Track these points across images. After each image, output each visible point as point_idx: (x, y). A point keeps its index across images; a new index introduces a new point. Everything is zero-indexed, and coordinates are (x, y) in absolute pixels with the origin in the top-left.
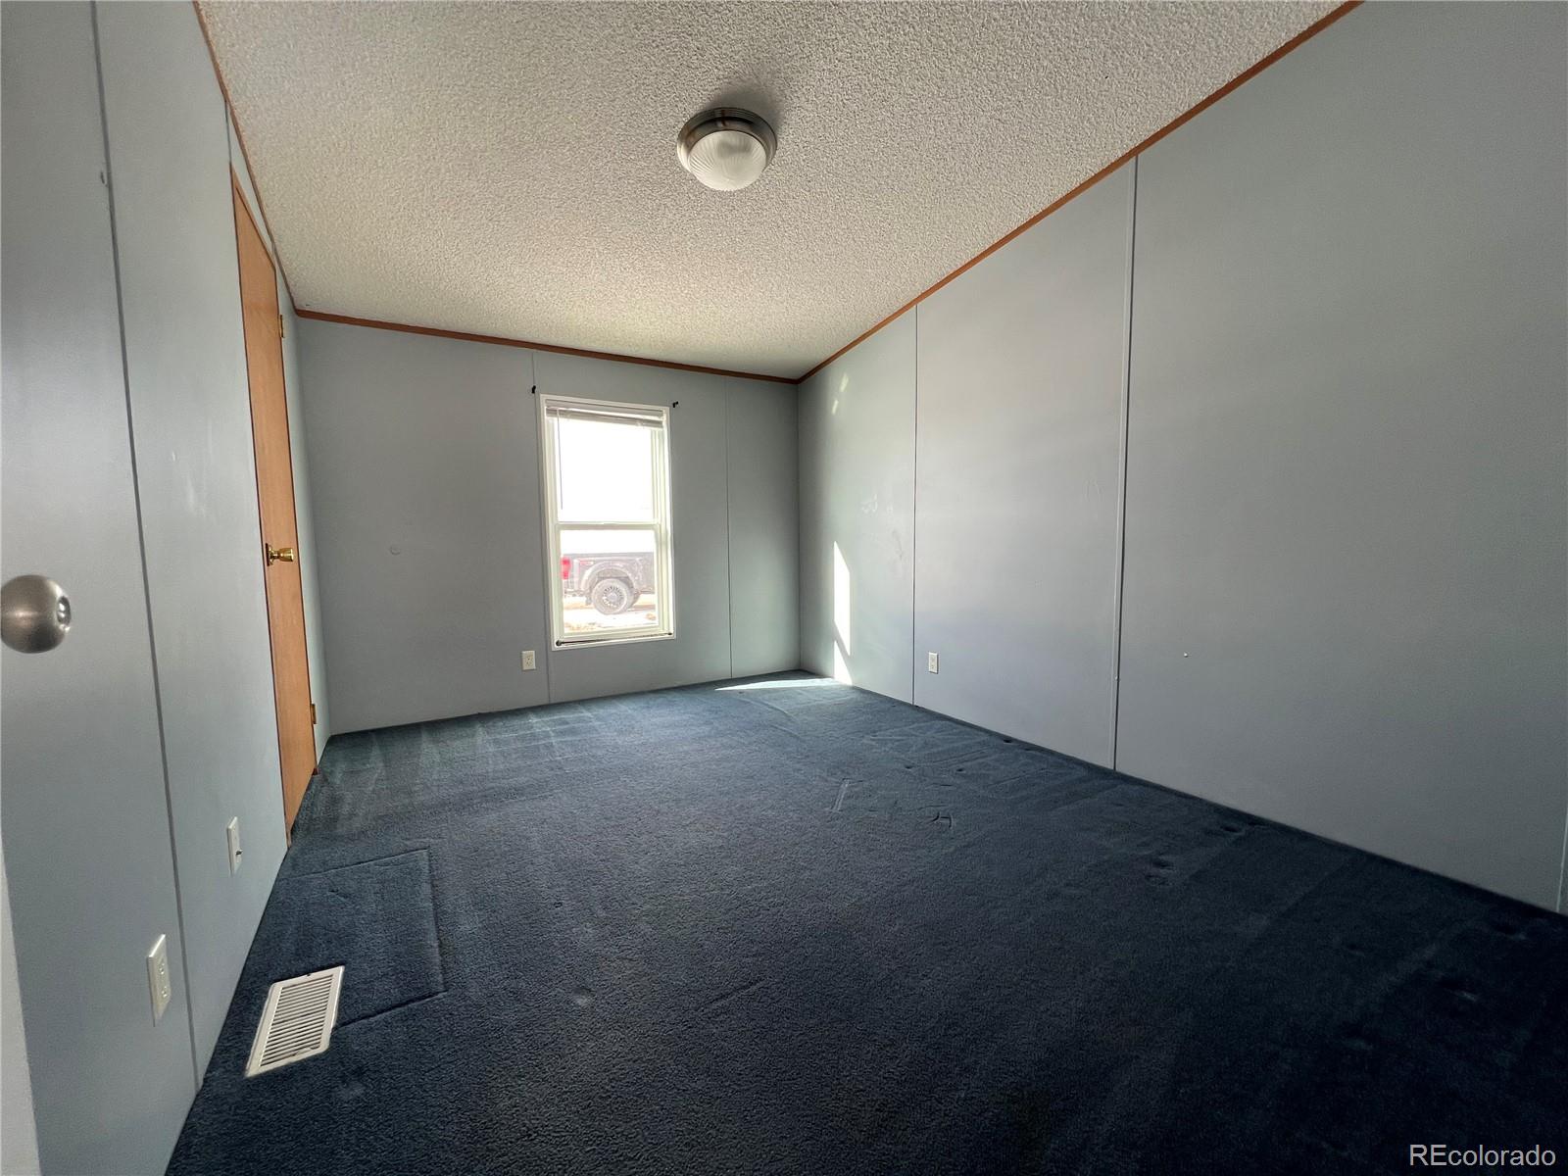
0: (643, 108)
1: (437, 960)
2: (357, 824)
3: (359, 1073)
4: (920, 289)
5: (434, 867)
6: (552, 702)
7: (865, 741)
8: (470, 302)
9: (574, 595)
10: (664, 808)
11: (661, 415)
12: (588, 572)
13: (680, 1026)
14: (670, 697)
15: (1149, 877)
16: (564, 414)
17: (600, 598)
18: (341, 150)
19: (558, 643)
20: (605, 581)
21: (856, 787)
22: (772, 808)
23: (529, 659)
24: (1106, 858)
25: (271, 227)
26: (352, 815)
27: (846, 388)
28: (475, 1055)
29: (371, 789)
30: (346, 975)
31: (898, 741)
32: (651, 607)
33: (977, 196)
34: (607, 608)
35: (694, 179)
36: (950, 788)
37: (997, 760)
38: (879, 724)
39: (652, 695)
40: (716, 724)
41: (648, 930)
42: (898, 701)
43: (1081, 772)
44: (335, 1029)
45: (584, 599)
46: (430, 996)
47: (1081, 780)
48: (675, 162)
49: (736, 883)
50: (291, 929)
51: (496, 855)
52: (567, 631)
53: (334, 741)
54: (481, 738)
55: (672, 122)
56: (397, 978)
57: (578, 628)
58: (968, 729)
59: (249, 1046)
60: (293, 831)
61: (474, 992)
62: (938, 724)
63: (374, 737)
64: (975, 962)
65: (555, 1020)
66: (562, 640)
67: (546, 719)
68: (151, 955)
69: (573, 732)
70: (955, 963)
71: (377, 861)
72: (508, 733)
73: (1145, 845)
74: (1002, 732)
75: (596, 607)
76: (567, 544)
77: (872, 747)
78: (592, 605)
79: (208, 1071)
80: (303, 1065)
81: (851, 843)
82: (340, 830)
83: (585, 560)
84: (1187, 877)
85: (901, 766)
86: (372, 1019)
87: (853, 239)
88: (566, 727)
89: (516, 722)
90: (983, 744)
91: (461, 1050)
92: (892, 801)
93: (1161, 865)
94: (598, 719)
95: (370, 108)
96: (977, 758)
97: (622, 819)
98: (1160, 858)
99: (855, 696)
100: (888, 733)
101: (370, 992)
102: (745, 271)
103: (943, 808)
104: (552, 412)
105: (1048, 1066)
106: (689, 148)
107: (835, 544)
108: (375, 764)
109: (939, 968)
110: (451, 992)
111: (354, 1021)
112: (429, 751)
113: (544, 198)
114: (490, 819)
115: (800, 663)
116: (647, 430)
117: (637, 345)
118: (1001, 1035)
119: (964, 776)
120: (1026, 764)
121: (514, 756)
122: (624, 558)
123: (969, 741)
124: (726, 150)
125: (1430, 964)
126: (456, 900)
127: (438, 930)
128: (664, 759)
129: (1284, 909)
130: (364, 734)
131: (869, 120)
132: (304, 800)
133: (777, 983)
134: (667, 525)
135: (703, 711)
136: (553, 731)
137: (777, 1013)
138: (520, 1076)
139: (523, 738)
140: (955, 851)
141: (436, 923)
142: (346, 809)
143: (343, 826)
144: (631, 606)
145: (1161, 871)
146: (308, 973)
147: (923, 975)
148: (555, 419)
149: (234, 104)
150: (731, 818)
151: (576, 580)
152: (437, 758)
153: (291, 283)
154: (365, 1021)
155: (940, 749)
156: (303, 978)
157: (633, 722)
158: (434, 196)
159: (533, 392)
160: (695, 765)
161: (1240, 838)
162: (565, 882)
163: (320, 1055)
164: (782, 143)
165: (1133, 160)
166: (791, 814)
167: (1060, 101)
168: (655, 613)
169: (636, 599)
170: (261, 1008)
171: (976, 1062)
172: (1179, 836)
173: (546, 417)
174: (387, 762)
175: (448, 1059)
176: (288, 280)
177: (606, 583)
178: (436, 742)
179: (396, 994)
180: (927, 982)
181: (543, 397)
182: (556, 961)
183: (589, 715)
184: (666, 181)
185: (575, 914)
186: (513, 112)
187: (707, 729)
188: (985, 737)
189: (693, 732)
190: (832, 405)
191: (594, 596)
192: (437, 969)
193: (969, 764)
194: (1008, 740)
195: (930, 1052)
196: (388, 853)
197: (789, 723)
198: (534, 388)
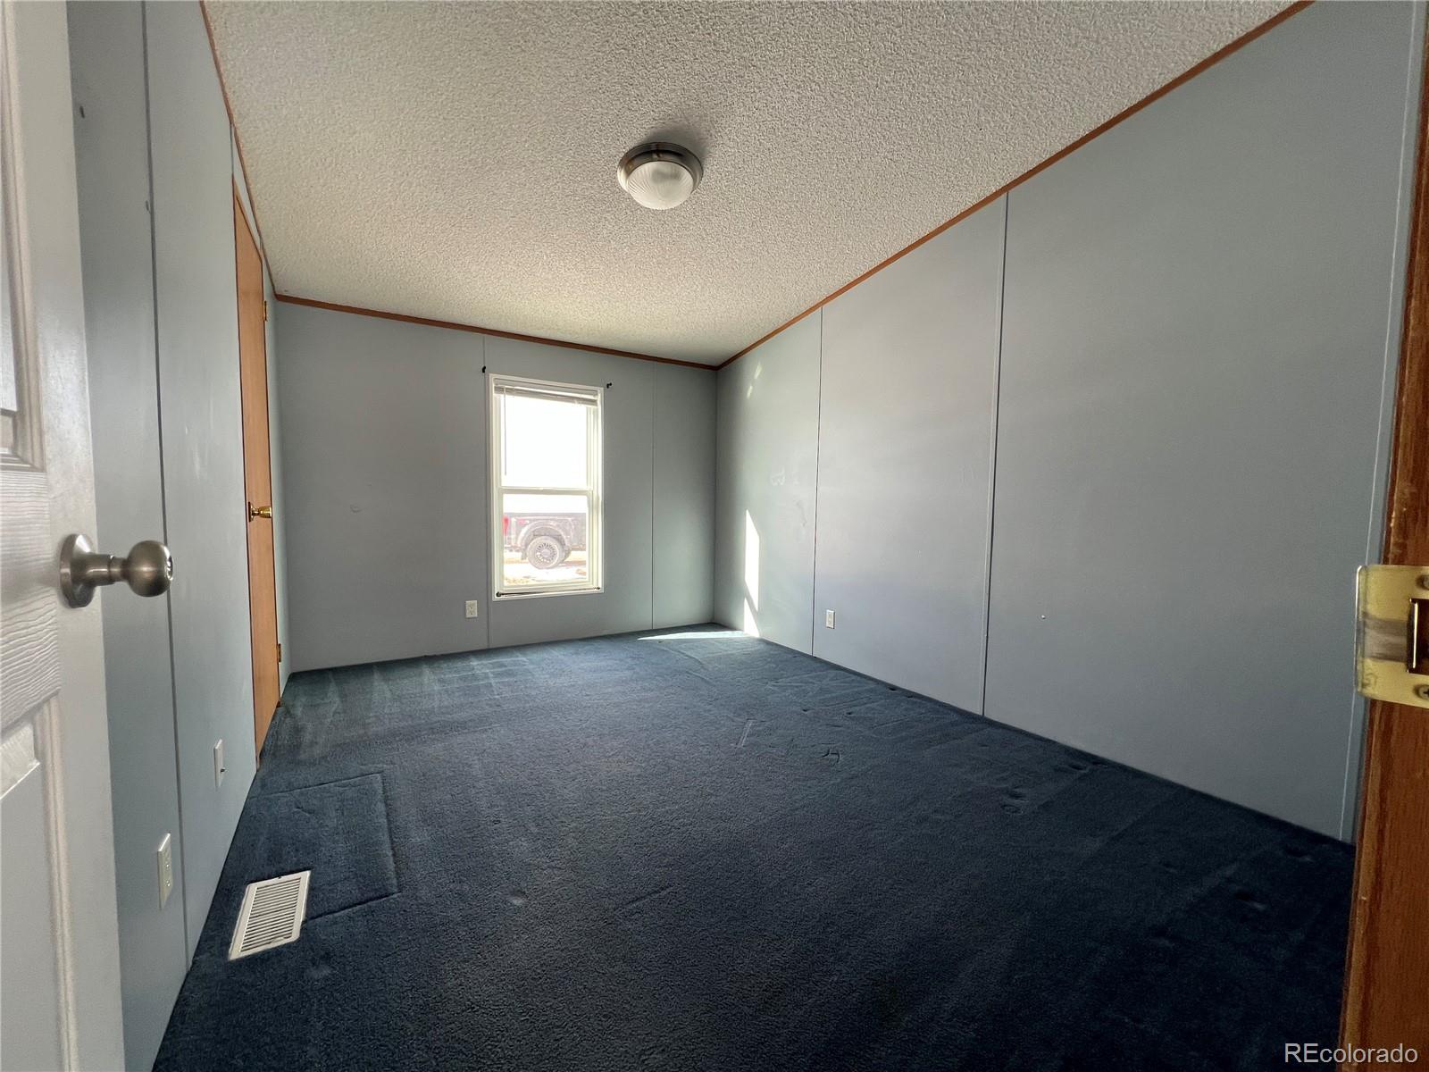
0: (590, 141)
1: (391, 866)
2: (317, 751)
3: (327, 957)
4: (825, 294)
5: (388, 788)
6: (491, 647)
7: (768, 687)
8: (431, 292)
9: (511, 551)
10: (590, 741)
11: (596, 395)
12: (524, 530)
13: (601, 922)
14: (597, 644)
15: (1004, 806)
16: (510, 391)
17: (534, 553)
18: (327, 165)
19: (498, 595)
20: (539, 538)
21: (759, 726)
22: (685, 743)
23: (472, 608)
24: (969, 789)
25: (260, 225)
26: (313, 743)
27: (759, 376)
28: (426, 944)
29: (329, 720)
30: (311, 878)
31: (797, 687)
32: (582, 563)
33: (873, 220)
34: (540, 563)
35: (630, 198)
36: (840, 729)
37: (882, 705)
38: (782, 672)
39: (580, 643)
40: (637, 669)
41: (575, 844)
42: (799, 653)
43: (955, 717)
44: (304, 922)
45: (520, 554)
46: (387, 896)
47: (953, 724)
48: (615, 183)
49: (651, 806)
50: (262, 839)
51: (441, 779)
52: (506, 583)
53: (294, 678)
54: (429, 679)
55: (613, 152)
56: (357, 881)
57: (514, 581)
58: (859, 678)
59: (231, 935)
60: (262, 755)
61: (424, 893)
62: (832, 673)
63: (330, 675)
64: (853, 873)
65: (494, 917)
66: (501, 592)
67: (485, 662)
68: (160, 850)
69: (510, 674)
70: (836, 874)
71: (337, 783)
72: (452, 673)
73: (1004, 779)
74: (889, 681)
75: (530, 561)
76: (509, 505)
77: (774, 692)
78: (527, 560)
79: (196, 955)
80: (278, 951)
81: (752, 773)
82: (303, 756)
83: (522, 519)
84: (1036, 807)
85: (798, 709)
86: (336, 915)
87: (767, 251)
88: (504, 669)
89: (459, 664)
90: (871, 691)
91: (414, 940)
92: (790, 739)
93: (1017, 796)
94: (532, 662)
95: (355, 133)
96: (865, 704)
97: (554, 750)
98: (1017, 790)
99: (762, 646)
100: (788, 680)
101: (333, 892)
102: (673, 275)
103: (833, 746)
104: (499, 390)
105: (907, 957)
106: (628, 173)
107: (747, 512)
108: (332, 700)
109: (822, 879)
110: (404, 893)
111: (320, 916)
112: (380, 688)
113: (502, 209)
114: (436, 749)
115: (713, 618)
116: (583, 408)
117: (577, 333)
118: (871, 932)
119: (852, 719)
120: (906, 709)
121: (457, 694)
122: (557, 518)
123: (860, 689)
124: (659, 177)
125: (1229, 880)
126: (408, 816)
127: (392, 842)
128: (590, 699)
129: (1115, 833)
130: (322, 673)
131: (782, 156)
132: (270, 729)
133: (685, 889)
134: (598, 492)
135: (627, 658)
136: (493, 673)
137: (683, 913)
138: (465, 961)
139: (464, 679)
140: (841, 782)
141: (391, 837)
142: (307, 737)
143: (305, 752)
144: (562, 562)
145: (1016, 801)
146: (279, 876)
147: (808, 884)
148: (502, 395)
149: (237, 125)
150: (649, 751)
151: (513, 536)
152: (388, 695)
153: (273, 272)
154: (330, 916)
155: (834, 695)
156: (275, 880)
157: (563, 666)
158: (405, 205)
159: (484, 371)
160: (617, 705)
161: (1085, 775)
162: (503, 803)
163: (293, 943)
164: (707, 172)
165: (1004, 196)
166: (701, 748)
167: (942, 147)
168: (585, 569)
169: (568, 554)
170: (239, 904)
171: (848, 954)
172: (1032, 772)
173: (494, 394)
174: (343, 696)
175: (403, 947)
176: (271, 269)
177: (539, 540)
178: (386, 680)
179: (356, 894)
180: (811, 889)
181: (492, 377)
182: (495, 869)
183: (524, 659)
184: (606, 199)
185: (512, 830)
186: (478, 139)
187: (628, 673)
188: (872, 685)
189: (617, 676)
190: (747, 389)
191: (529, 551)
192: (391, 874)
193: (857, 708)
194: (893, 688)
195: (810, 945)
196: (346, 776)
197: (702, 670)
198: (485, 368)
